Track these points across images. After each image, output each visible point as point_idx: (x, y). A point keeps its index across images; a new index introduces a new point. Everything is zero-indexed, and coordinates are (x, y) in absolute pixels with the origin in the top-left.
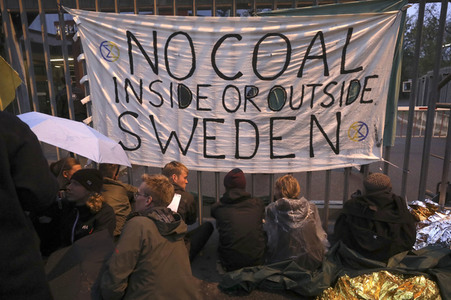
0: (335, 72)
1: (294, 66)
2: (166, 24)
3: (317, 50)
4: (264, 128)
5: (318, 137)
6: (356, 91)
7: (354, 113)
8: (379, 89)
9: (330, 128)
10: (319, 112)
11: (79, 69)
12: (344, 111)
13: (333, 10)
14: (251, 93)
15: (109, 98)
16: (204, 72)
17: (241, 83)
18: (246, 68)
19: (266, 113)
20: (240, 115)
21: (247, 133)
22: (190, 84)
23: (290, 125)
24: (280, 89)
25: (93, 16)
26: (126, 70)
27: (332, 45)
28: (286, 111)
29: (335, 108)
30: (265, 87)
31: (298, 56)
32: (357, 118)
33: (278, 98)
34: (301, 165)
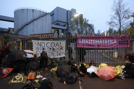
0: (59, 47)
1: (55, 46)
2: (42, 41)
3: (57, 44)
4: (52, 53)
5: (58, 54)
6: (62, 49)
7: (62, 51)
8: (64, 48)
9: (59, 53)
10: (58, 51)
11: (32, 46)
12: (61, 51)
13: (59, 40)
14: (51, 49)
15: (35, 49)
16: (46, 46)
17: (50, 48)
18: (50, 46)
19: (52, 51)
20: (49, 51)
21: (50, 53)
22: (44, 48)
23: (55, 52)
24: (54, 48)
25: (34, 41)
26: (37, 46)
27: (59, 44)
28: (54, 51)
29: (60, 50)
30: (52, 48)
31: (55, 45)
32: (62, 52)
33: (53, 49)
34: (56, 57)
